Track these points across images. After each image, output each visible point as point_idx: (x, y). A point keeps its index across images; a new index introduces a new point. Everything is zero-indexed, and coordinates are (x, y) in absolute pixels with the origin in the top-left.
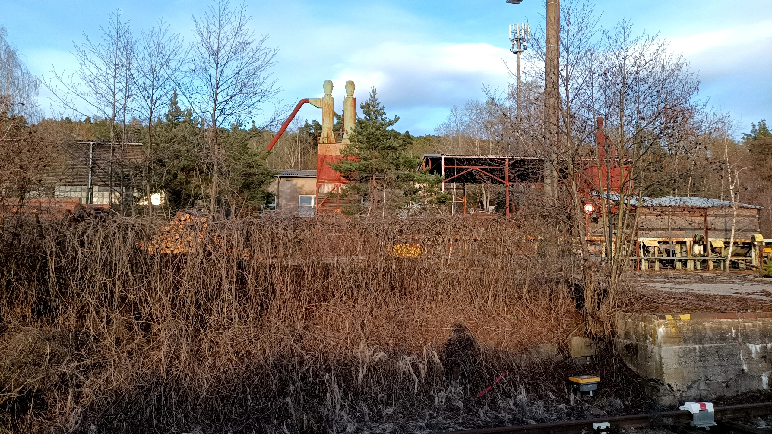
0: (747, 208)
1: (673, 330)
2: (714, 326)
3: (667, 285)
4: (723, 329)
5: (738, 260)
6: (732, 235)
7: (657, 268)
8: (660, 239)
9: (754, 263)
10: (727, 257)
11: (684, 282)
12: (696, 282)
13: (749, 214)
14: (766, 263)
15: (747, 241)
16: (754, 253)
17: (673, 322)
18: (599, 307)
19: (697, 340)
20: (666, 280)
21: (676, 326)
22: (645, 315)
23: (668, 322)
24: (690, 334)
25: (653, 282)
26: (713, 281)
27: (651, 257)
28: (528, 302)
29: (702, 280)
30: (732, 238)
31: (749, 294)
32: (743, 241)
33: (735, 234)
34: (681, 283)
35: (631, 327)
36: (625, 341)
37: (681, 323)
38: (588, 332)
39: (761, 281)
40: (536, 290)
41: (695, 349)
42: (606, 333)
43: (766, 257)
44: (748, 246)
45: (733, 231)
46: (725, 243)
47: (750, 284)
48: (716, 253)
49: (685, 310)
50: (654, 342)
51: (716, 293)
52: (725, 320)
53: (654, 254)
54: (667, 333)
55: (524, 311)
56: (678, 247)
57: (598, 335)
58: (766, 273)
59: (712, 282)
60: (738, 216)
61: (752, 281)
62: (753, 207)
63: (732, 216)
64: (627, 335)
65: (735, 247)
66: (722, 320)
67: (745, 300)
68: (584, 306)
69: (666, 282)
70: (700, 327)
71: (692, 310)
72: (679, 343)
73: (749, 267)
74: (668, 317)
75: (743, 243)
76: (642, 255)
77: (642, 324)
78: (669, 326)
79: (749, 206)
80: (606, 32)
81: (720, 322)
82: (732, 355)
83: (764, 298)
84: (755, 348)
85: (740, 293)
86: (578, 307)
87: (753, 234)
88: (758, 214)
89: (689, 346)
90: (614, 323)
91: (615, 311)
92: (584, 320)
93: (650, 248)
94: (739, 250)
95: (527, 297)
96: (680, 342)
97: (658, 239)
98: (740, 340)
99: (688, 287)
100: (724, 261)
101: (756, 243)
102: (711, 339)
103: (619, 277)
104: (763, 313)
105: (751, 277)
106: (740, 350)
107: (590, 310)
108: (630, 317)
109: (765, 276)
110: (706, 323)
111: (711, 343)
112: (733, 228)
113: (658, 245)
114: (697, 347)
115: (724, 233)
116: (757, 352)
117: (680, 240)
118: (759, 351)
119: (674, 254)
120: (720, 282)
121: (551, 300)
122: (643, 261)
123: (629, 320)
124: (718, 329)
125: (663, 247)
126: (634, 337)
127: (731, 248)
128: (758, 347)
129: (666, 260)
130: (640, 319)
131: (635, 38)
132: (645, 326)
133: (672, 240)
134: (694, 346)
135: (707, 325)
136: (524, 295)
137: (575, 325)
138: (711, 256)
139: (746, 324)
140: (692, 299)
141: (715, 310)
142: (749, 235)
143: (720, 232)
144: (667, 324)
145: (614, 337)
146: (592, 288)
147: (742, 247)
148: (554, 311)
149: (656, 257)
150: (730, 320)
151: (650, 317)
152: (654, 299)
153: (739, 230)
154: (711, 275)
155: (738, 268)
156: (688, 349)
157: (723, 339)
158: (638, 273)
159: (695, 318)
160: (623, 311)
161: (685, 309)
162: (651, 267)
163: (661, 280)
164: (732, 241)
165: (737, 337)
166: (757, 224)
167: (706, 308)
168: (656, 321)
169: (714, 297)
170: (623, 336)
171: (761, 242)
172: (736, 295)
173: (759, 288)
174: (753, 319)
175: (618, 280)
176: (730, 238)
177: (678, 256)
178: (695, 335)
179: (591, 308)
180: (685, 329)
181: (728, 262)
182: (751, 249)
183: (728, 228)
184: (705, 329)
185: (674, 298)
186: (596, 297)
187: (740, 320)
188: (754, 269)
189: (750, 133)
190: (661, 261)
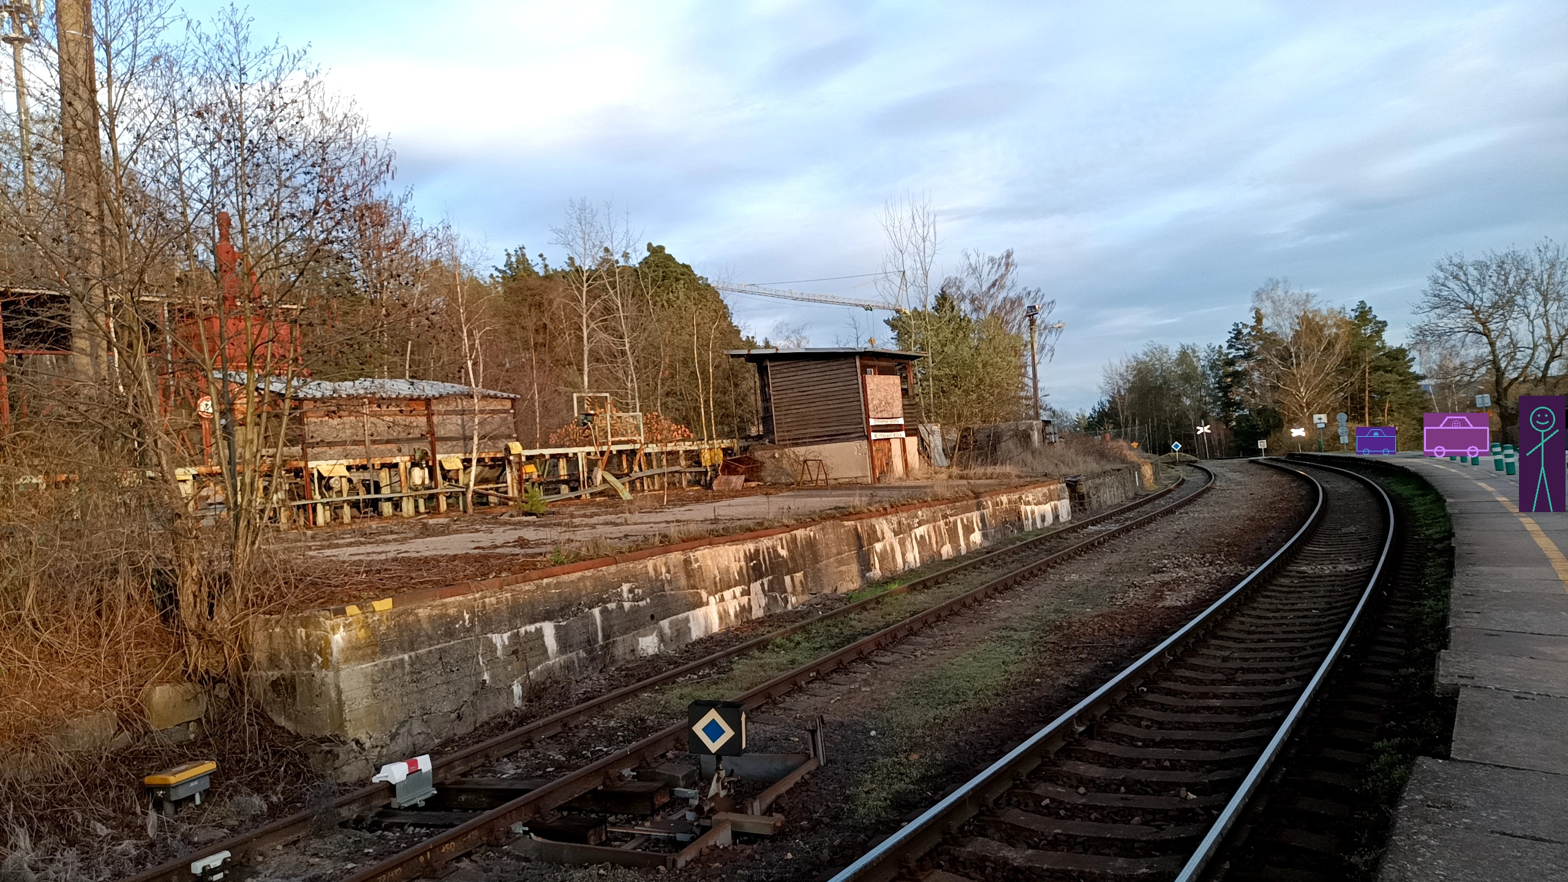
0: (496, 397)
1: (362, 634)
2: (436, 612)
3: (363, 549)
4: (449, 616)
5: (487, 489)
6: (475, 447)
7: (347, 519)
8: (351, 462)
9: (510, 494)
10: (467, 486)
11: (395, 540)
12: (416, 537)
13: (499, 408)
14: (526, 491)
15: (499, 455)
16: (510, 476)
17: (361, 617)
18: (211, 613)
19: (406, 645)
20: (362, 539)
21: (366, 626)
22: (307, 613)
23: (351, 619)
24: (393, 636)
25: (338, 546)
26: (444, 531)
27: (335, 498)
28: (37, 629)
29: (426, 531)
30: (475, 451)
31: (497, 547)
32: (492, 455)
33: (479, 444)
34: (389, 541)
35: (281, 641)
36: (270, 673)
37: (376, 618)
38: (190, 670)
39: (519, 523)
40: (62, 596)
41: (402, 660)
42: (231, 663)
43: (527, 480)
44: (500, 464)
45: (476, 439)
46: (464, 461)
47: (502, 529)
48: (450, 480)
49: (383, 593)
50: (326, 664)
51: (444, 553)
52: (452, 599)
53: (340, 493)
54: (350, 641)
55: (27, 650)
56: (384, 476)
57: (213, 673)
58: (527, 508)
59: (443, 534)
60: (481, 412)
61: (505, 523)
62: (505, 395)
63: (473, 412)
64: (273, 661)
65: (480, 468)
66: (447, 600)
67: (487, 557)
68: (178, 615)
69: (362, 543)
70: (411, 618)
71: (396, 590)
72: (372, 657)
73: (504, 502)
74: (352, 610)
75: (492, 459)
76: (317, 496)
77: (301, 632)
78: (354, 626)
79: (499, 394)
81: (444, 605)
82: (465, 660)
83: (517, 550)
84: (500, 640)
85: (483, 548)
86: (165, 618)
87: (506, 442)
88: (513, 407)
89: (391, 659)
90: (247, 640)
91: (247, 615)
92: (179, 646)
93: (332, 481)
94: (488, 473)
95: (36, 616)
96: (374, 653)
97: (345, 462)
98: (478, 629)
99: (399, 547)
100: (464, 494)
101: (511, 458)
102: (430, 638)
103: (253, 543)
104: (512, 577)
105: (505, 517)
106: (478, 647)
107: (192, 623)
108: (277, 622)
109: (526, 514)
110: (421, 610)
111: (430, 646)
112: (476, 433)
113: (347, 474)
114: (406, 657)
115: (461, 443)
116: (504, 646)
117: (388, 460)
118: (507, 643)
119: (378, 490)
120: (457, 532)
121: (99, 613)
122: (319, 508)
123: (277, 630)
124: (441, 616)
125: (356, 477)
126: (287, 661)
127: (474, 469)
128: (506, 636)
129: (364, 500)
130: (297, 622)
131: (260, 48)
132: (308, 636)
133: (372, 461)
134: (400, 657)
135: (422, 613)
136: (23, 613)
137: (158, 661)
138: (443, 487)
139: (487, 600)
140: (398, 570)
141: (436, 584)
142: (501, 445)
143: (454, 443)
144: (350, 624)
145: (245, 670)
146: (194, 574)
147: (491, 467)
148: (107, 635)
149: (345, 497)
150: (460, 598)
151: (316, 616)
152: (328, 579)
153: (484, 437)
154: (443, 520)
155: (487, 503)
156: (389, 665)
157: (450, 634)
158: (309, 533)
159: (401, 604)
160: (264, 613)
161: (384, 590)
162: (336, 517)
163: (353, 540)
164: (474, 456)
165: (473, 625)
166: (512, 426)
167: (421, 583)
168: (328, 622)
169: (436, 559)
170: (265, 664)
171: (520, 456)
172: (476, 551)
173: (512, 535)
174: (496, 589)
175: (252, 551)
176: (471, 452)
177: (386, 492)
178: (401, 635)
179: (195, 617)
180: (383, 628)
181: (469, 495)
182: (504, 469)
183: (468, 433)
184: (419, 621)
185: (367, 572)
186: (205, 595)
187: (477, 595)
188: (511, 503)
189: (502, 268)
190: (355, 505)
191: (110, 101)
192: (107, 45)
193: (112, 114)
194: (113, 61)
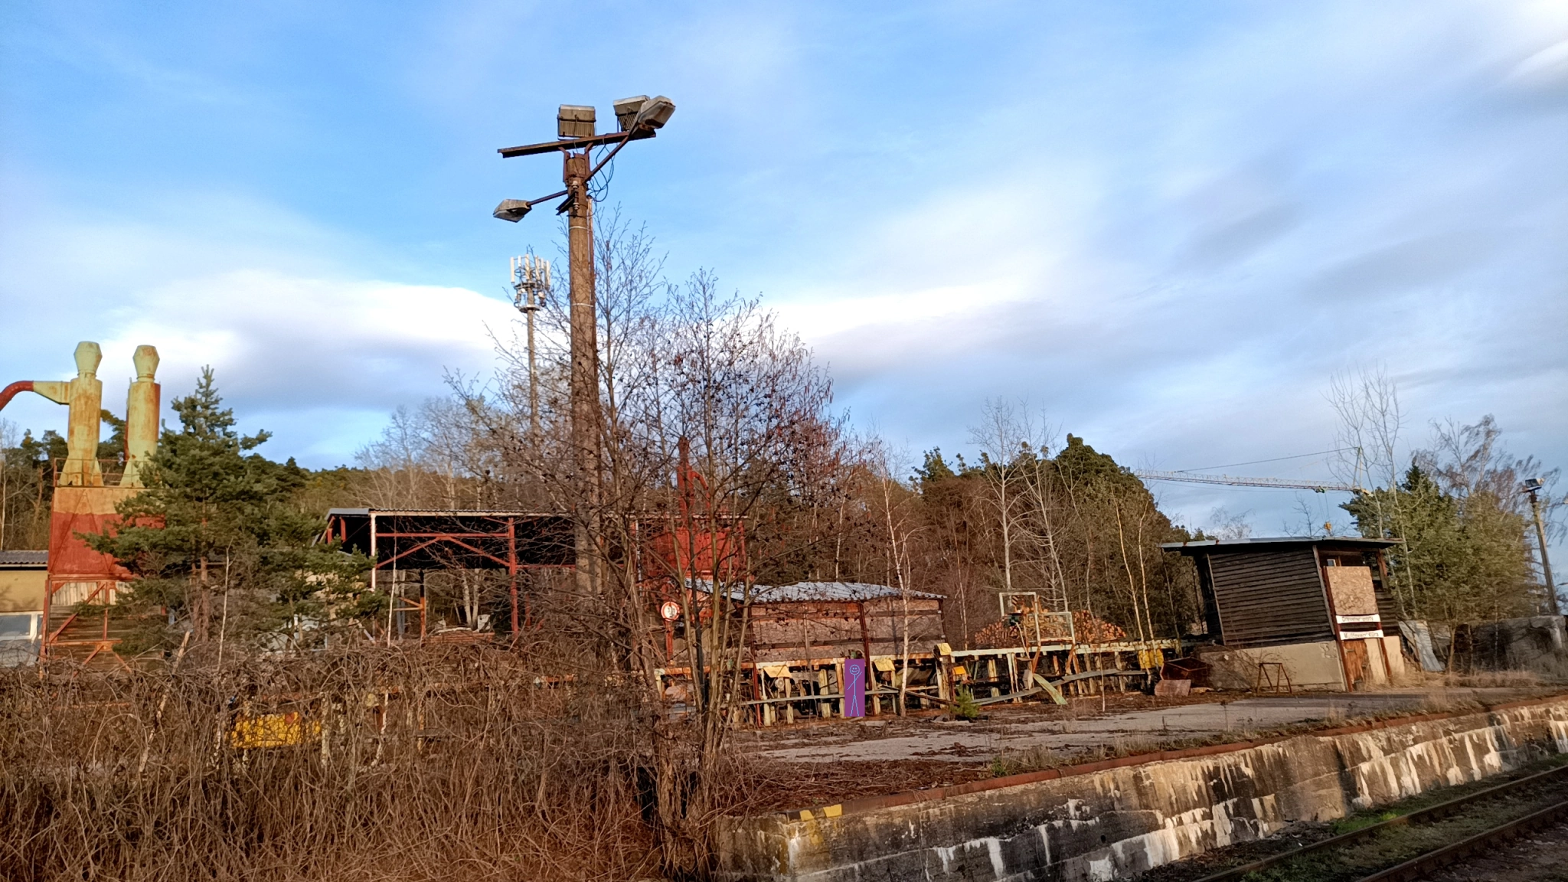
0: (923, 598)
1: (815, 839)
2: (882, 821)
3: (805, 751)
4: (895, 826)
5: (918, 691)
6: (906, 648)
7: (790, 720)
8: (793, 664)
9: (942, 696)
10: (900, 687)
11: (836, 742)
12: (855, 740)
13: (927, 609)
14: (958, 694)
15: (929, 657)
16: (940, 678)
17: (814, 822)
18: (684, 811)
19: (856, 853)
20: (806, 741)
21: (819, 832)
22: (765, 816)
23: (805, 824)
24: (843, 844)
25: (784, 747)
26: (879, 734)
27: (779, 699)
28: (546, 820)
29: (864, 734)
30: (906, 652)
31: (934, 753)
32: (922, 656)
33: (909, 645)
34: (830, 743)
35: (744, 842)
36: (734, 874)
37: (827, 824)
38: (666, 867)
39: (952, 728)
40: (564, 790)
41: (852, 869)
42: (700, 861)
43: (958, 682)
44: (930, 666)
45: (906, 640)
46: (895, 662)
47: (936, 734)
48: (883, 682)
49: (832, 798)
50: (783, 869)
51: (884, 758)
52: (897, 808)
53: (784, 693)
54: (804, 847)
55: (538, 839)
56: (822, 676)
57: (686, 869)
58: (959, 711)
59: (879, 737)
60: (911, 613)
61: (939, 728)
62: (932, 596)
63: (902, 613)
64: (737, 863)
65: (911, 669)
66: (892, 809)
67: (927, 765)
68: (657, 812)
69: (805, 745)
70: (859, 826)
71: (844, 796)
72: (825, 864)
73: (935, 705)
74: (805, 814)
75: (923, 661)
76: (764, 697)
77: (761, 834)
78: (808, 831)
79: (927, 595)
80: (673, 288)
81: (890, 814)
82: (913, 873)
83: (956, 758)
84: (946, 854)
85: (920, 754)
86: (646, 815)
87: (935, 643)
88: (940, 608)
89: (842, 867)
90: (714, 839)
91: (713, 815)
92: (658, 842)
93: (777, 682)
94: (919, 675)
95: (545, 808)
96: (827, 860)
97: (789, 664)
98: (923, 841)
99: (841, 750)
100: (897, 696)
101: (941, 659)
102: (878, 848)
103: (718, 745)
104: (954, 788)
105: (938, 721)
106: (924, 861)
107: (668, 820)
108: (740, 823)
109: (959, 718)
110: (868, 818)
111: (879, 856)
112: (906, 634)
113: (790, 675)
114: (856, 866)
115: (892, 645)
116: (949, 861)
117: (826, 662)
118: (952, 858)
119: (817, 691)
120: (893, 735)
121: (593, 808)
122: (766, 707)
123: (740, 831)
124: (889, 825)
125: (798, 677)
126: (749, 863)
127: (906, 671)
128: (951, 850)
129: (804, 701)
130: (757, 824)
131: (722, 302)
132: (767, 839)
133: (812, 663)
134: (851, 866)
135: (870, 821)
136: (537, 805)
137: (640, 855)
138: (877, 689)
139: (931, 811)
140: (844, 775)
141: (881, 791)
142: (931, 646)
143: (886, 644)
144: (804, 829)
145: (713, 869)
146: (670, 773)
147: (922, 669)
148: (600, 829)
149: (788, 698)
150: (904, 807)
151: (774, 819)
152: (781, 781)
153: (914, 638)
154: (878, 723)
155: (919, 706)
156: (841, 874)
157: (897, 845)
158: (759, 732)
159: (851, 811)
160: (728, 814)
161: (833, 796)
162: (781, 717)
163: (797, 741)
164: (906, 658)
165: (918, 837)
166: (940, 627)
167: (867, 790)
168: (785, 826)
169: (879, 765)
170: (730, 864)
171: (949, 657)
172: (915, 757)
173: (948, 741)
174: (939, 800)
175: (717, 752)
176: (902, 654)
177: (824, 693)
178: (851, 843)
179: (670, 815)
180: (834, 835)
181: (902, 697)
182: (934, 671)
183: (898, 635)
184: (867, 829)
185: (815, 776)
186: (679, 793)
187: (921, 805)
188: (942, 706)
189: (922, 469)
190: (796, 705)
191: (609, 358)
192: (607, 313)
193: (610, 370)
194: (613, 325)
